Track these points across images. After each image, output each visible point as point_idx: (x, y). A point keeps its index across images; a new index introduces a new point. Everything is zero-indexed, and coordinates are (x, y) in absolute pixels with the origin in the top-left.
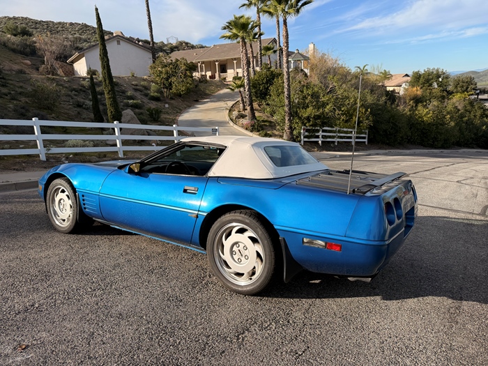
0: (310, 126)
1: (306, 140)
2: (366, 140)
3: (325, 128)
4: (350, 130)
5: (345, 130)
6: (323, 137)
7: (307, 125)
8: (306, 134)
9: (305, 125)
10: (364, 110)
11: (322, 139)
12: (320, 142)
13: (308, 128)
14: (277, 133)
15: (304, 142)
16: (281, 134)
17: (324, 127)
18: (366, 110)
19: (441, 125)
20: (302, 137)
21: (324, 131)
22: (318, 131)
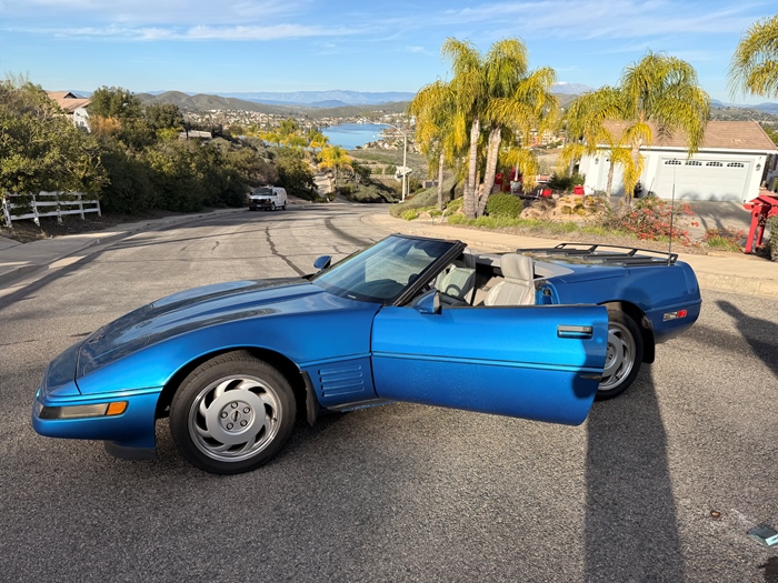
1: (14, 217)
2: (98, 209)
3: (40, 194)
4: (75, 193)
6: (40, 208)
7: (13, 189)
8: (12, 206)
9: (9, 189)
11: (39, 215)
12: (36, 219)
15: (13, 221)
17: (38, 191)
19: (186, 177)
20: (7, 213)
21: (39, 199)
22: (30, 199)
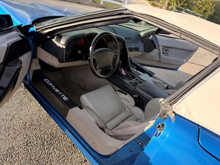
0: (180, 6)
3: (187, 10)
4: (199, 14)
5: (197, 14)
7: (179, 5)
8: (176, 10)
9: (177, 5)
10: (212, 4)
13: (178, 7)
14: (159, 5)
16: (161, 6)
17: (187, 8)
18: (213, 5)
